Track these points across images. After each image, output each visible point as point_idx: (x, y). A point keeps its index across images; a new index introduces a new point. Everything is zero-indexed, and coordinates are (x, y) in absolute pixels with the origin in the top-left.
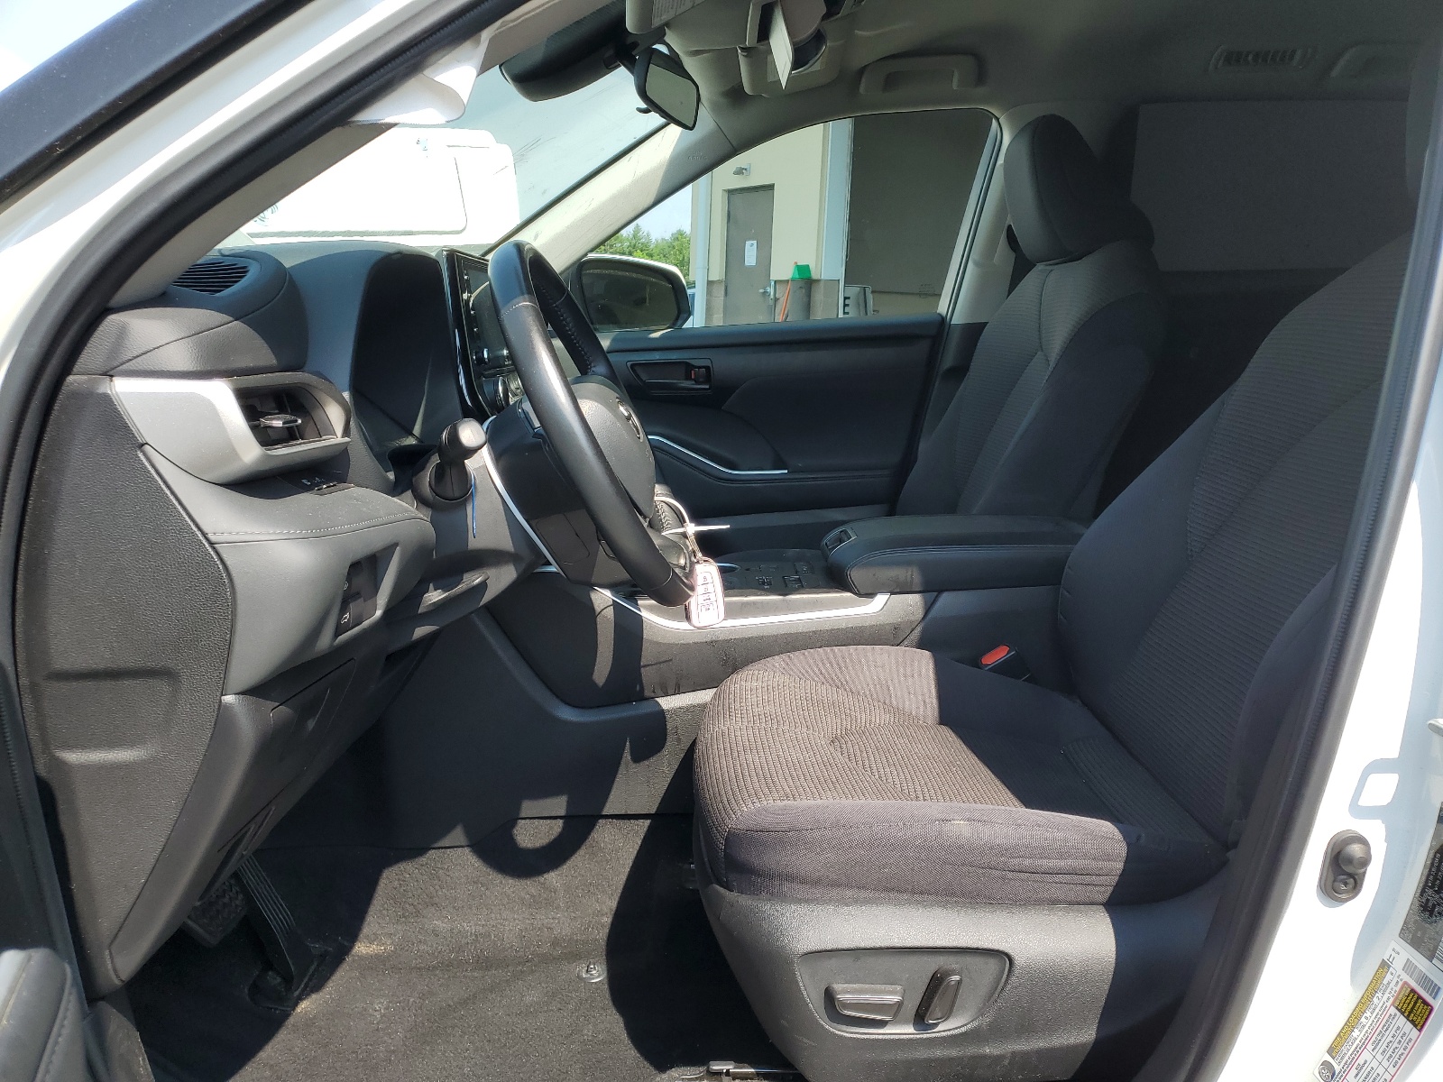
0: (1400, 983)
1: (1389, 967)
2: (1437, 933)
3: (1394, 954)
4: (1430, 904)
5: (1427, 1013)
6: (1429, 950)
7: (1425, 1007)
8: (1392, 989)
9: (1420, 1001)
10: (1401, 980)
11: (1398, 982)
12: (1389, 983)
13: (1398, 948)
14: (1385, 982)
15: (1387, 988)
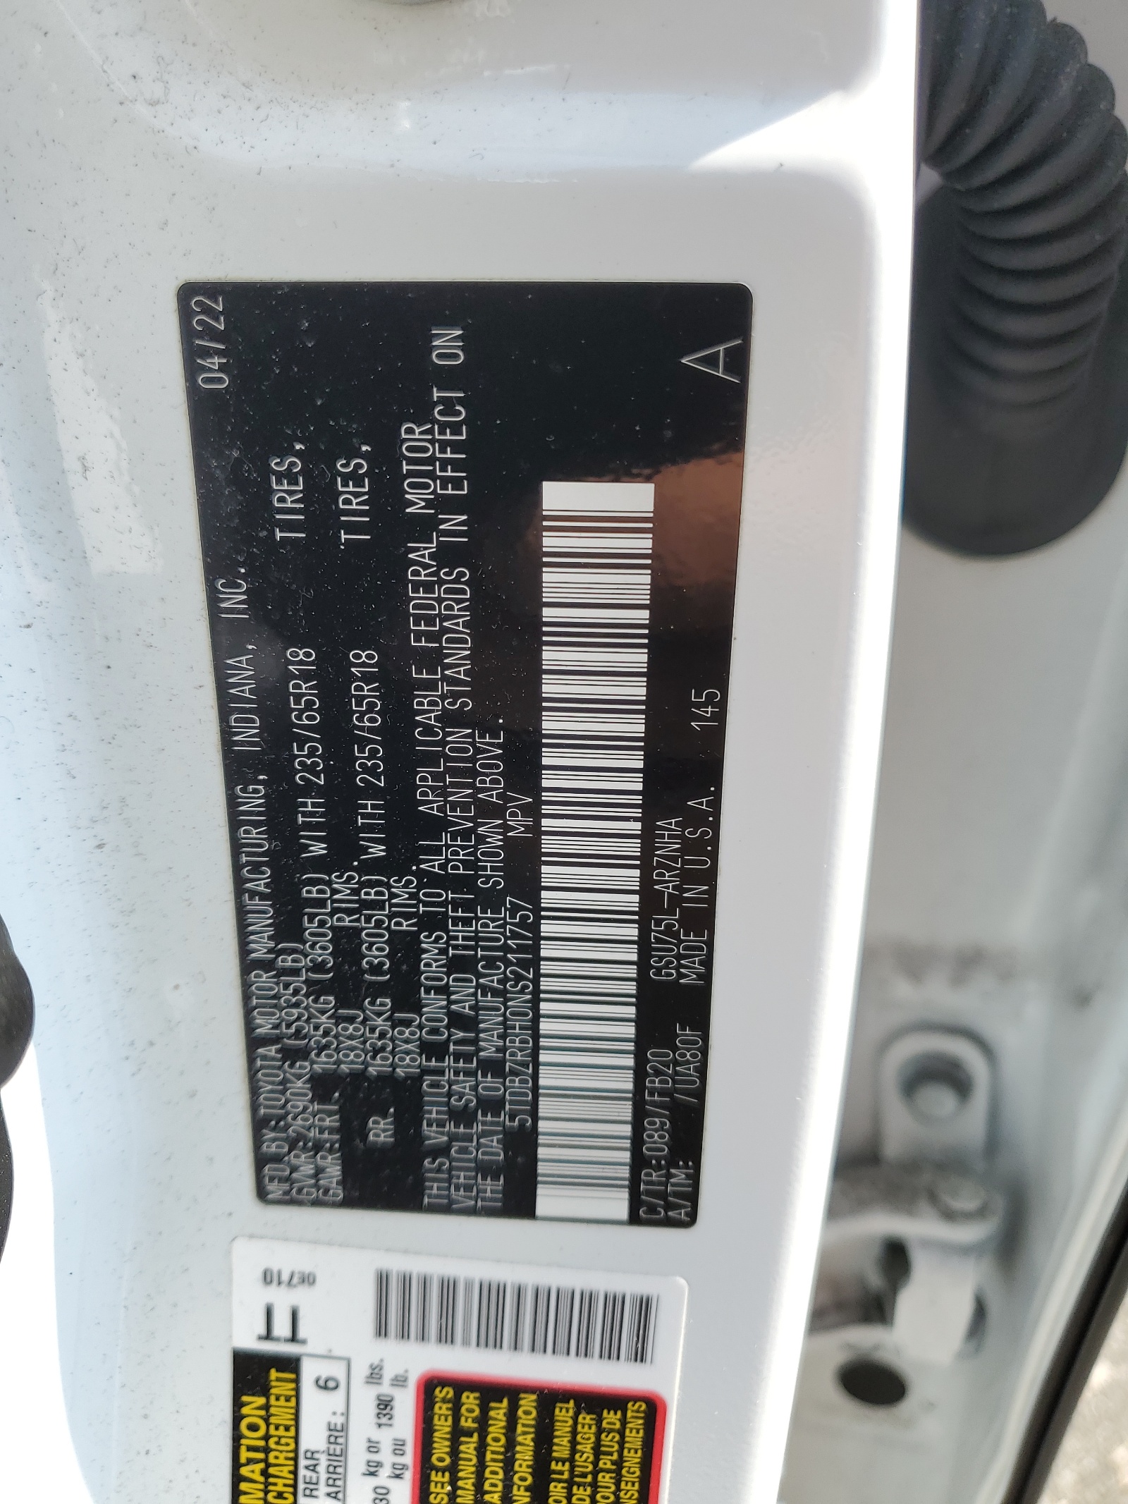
0: (406, 1406)
1: (290, 1365)
2: (495, 1067)
3: (283, 1300)
4: (376, 953)
5: (635, 1438)
6: (485, 1169)
7: (611, 1418)
8: (373, 1447)
9: (563, 1414)
10: (400, 1381)
11: (385, 1406)
12: (337, 1433)
13: (288, 1259)
14: (313, 1437)
15: (338, 1458)
